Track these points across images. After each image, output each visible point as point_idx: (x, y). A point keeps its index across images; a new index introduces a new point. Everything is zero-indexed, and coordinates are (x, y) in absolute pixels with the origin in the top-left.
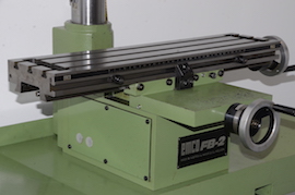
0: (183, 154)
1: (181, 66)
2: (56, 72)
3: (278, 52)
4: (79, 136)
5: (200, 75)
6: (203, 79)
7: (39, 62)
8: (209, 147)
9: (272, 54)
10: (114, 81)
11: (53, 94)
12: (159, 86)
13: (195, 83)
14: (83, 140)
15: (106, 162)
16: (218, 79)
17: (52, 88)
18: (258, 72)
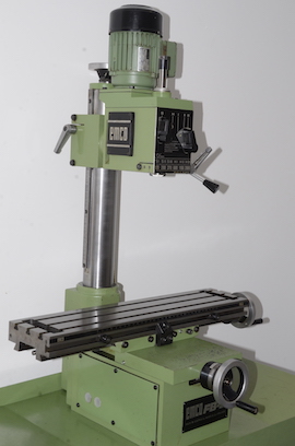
0: (187, 418)
1: (161, 325)
2: (51, 335)
3: (246, 309)
4: (87, 396)
5: (179, 331)
6: (181, 335)
7: (36, 323)
8: (211, 410)
9: (242, 310)
10: (101, 340)
11: (47, 355)
12: (141, 343)
13: (174, 339)
14: (92, 400)
15: (113, 423)
16: (194, 334)
17: (47, 350)
18: (230, 325)
